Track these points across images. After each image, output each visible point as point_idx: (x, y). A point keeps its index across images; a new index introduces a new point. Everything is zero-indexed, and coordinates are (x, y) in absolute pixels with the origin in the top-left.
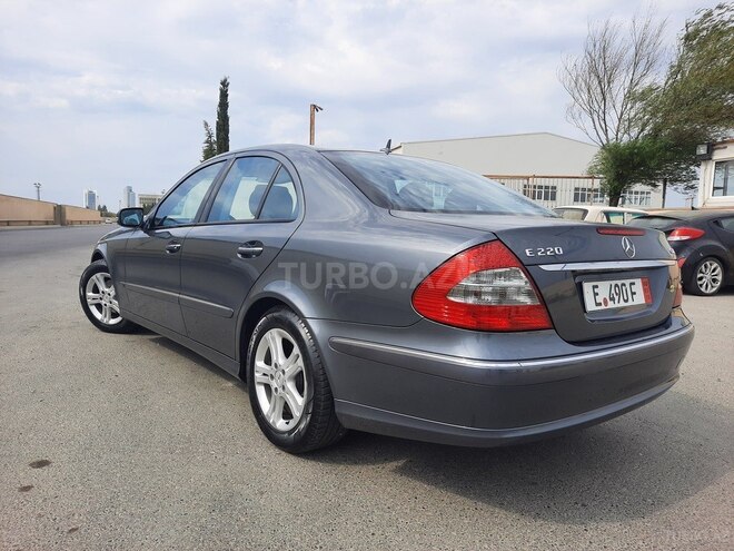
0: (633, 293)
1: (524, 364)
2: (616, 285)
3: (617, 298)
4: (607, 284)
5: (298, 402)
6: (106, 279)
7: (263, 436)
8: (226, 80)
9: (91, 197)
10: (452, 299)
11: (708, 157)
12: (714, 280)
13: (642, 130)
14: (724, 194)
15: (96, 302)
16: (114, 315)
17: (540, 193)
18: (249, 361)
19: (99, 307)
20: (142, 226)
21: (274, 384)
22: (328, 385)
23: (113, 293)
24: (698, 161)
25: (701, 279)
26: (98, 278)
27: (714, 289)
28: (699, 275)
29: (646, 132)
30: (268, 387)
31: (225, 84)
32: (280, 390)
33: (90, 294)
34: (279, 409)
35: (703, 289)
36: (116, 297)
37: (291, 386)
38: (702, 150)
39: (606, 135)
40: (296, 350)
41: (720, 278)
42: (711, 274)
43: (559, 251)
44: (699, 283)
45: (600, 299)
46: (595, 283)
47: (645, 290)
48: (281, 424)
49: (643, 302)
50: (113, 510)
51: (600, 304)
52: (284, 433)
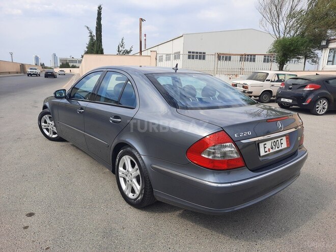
0: (282, 144)
1: (233, 184)
2: (275, 142)
3: (274, 147)
4: (270, 142)
5: (138, 188)
6: (50, 118)
7: (123, 199)
8: (100, 6)
9: (37, 59)
10: (203, 155)
11: (326, 46)
12: (324, 108)
13: (296, 33)
14: (333, 64)
15: (46, 127)
16: (54, 133)
17: (248, 58)
18: (116, 167)
19: (48, 130)
20: (65, 97)
21: (127, 179)
22: (150, 183)
23: (53, 124)
24: (321, 48)
25: (318, 108)
26: (46, 117)
27: (323, 112)
28: (317, 106)
29: (298, 33)
30: (125, 179)
31: (100, 8)
32: (130, 181)
33: (43, 124)
34: (130, 189)
35: (318, 112)
36: (55, 126)
37: (135, 181)
38: (324, 43)
39: (279, 34)
40: (136, 166)
41: (326, 107)
42: (323, 105)
43: (249, 133)
44: (317, 109)
45: (266, 150)
46: (265, 143)
47: (287, 141)
48: (130, 195)
49: (286, 146)
50: (63, 238)
51: (267, 152)
52: (132, 199)
